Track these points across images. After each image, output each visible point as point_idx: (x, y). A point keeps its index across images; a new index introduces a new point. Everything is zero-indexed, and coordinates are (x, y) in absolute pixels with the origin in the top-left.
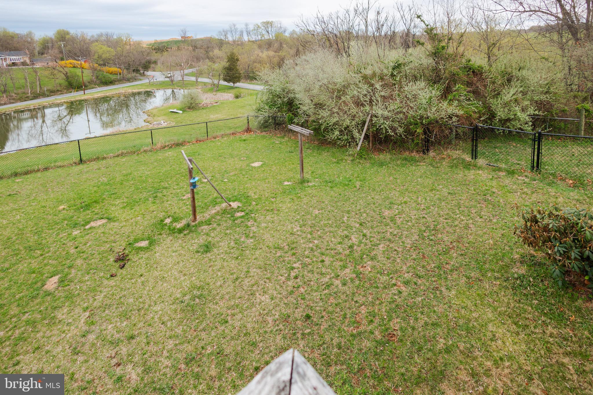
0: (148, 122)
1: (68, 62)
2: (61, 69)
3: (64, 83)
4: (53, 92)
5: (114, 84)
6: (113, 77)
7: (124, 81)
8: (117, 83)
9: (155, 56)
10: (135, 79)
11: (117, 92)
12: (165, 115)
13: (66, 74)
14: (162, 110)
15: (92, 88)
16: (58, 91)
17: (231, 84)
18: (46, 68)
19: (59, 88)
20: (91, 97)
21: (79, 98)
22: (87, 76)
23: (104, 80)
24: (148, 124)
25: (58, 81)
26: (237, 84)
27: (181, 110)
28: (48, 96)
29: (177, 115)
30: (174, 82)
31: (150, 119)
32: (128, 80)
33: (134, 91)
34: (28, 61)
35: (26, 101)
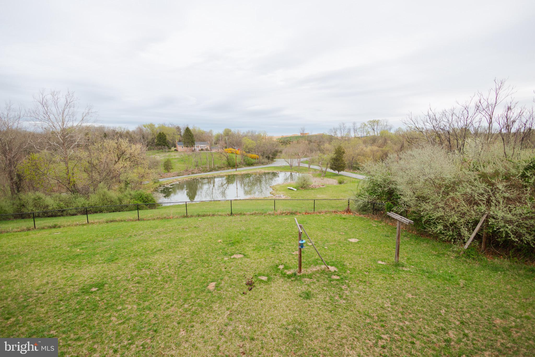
1: (229, 149)
2: (225, 154)
3: (226, 163)
4: (220, 168)
5: (254, 166)
6: (253, 161)
7: (260, 164)
8: (255, 165)
9: (281, 147)
10: (267, 164)
11: (255, 171)
12: (284, 190)
13: (227, 157)
14: (283, 187)
15: (241, 167)
16: (222, 167)
17: (336, 172)
18: (217, 153)
19: (223, 166)
20: (240, 173)
21: (233, 173)
22: (238, 159)
23: (248, 163)
24: (272, 195)
25: (223, 161)
26: (342, 173)
27: (295, 188)
28: (217, 170)
29: (291, 192)
30: (292, 168)
31: (274, 192)
32: (263, 164)
33: (265, 171)
34: (209, 148)
35: (206, 172)
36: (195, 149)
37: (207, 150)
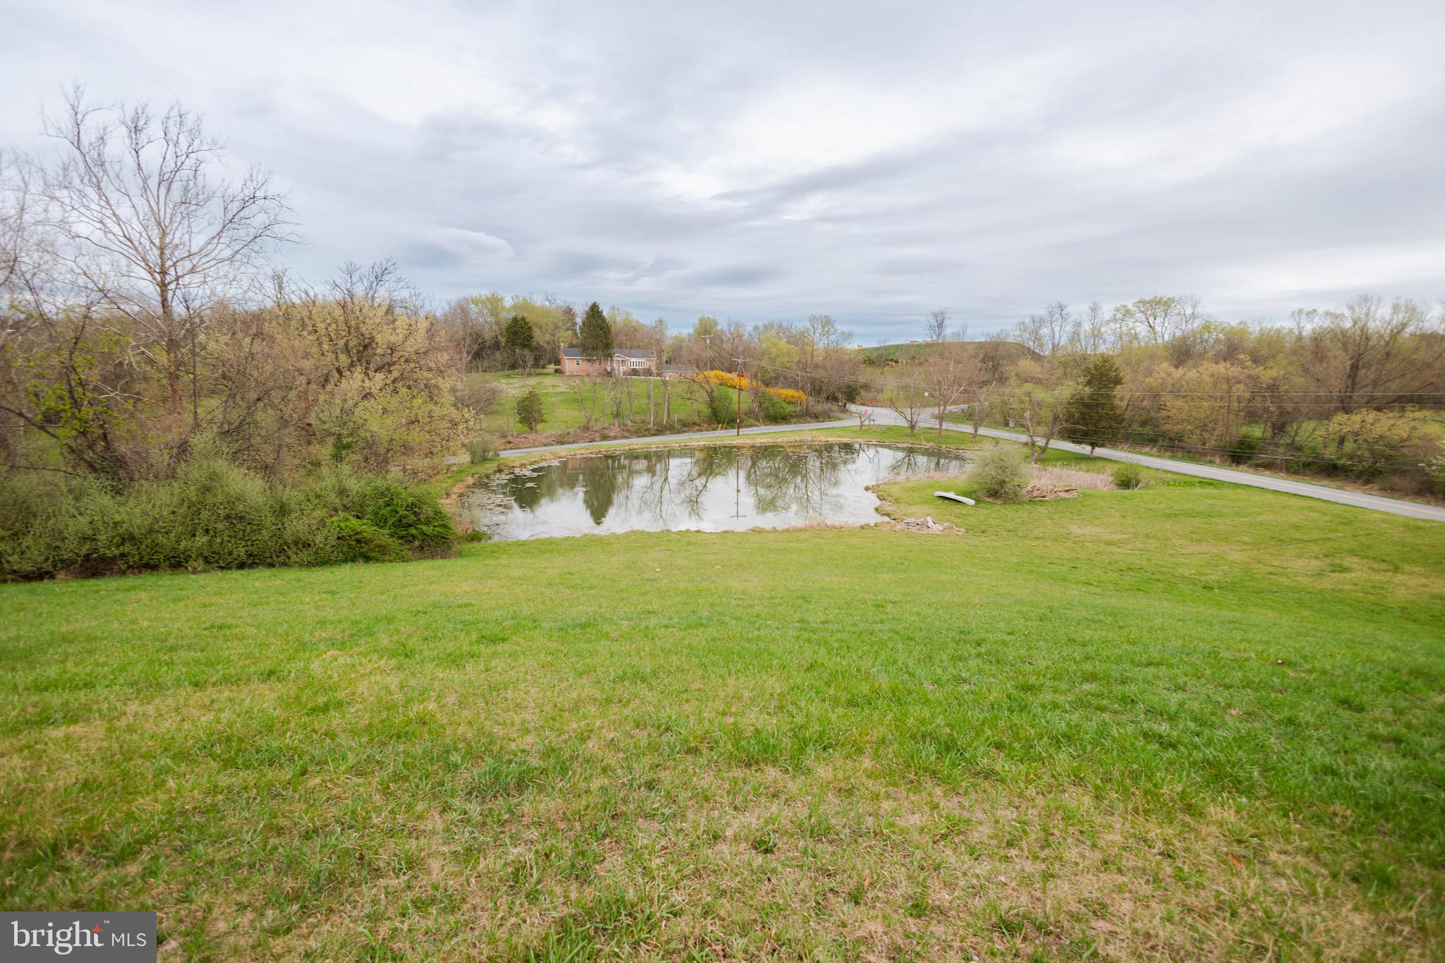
0: (888, 515)
1: (712, 373)
2: (705, 386)
3: (706, 411)
4: (687, 426)
5: (789, 423)
6: (789, 408)
7: (808, 419)
8: (794, 420)
9: (866, 375)
10: (827, 416)
11: (798, 438)
13: (710, 395)
15: (750, 426)
16: (694, 424)
17: (1085, 449)
19: (696, 419)
20: (750, 442)
21: (728, 442)
22: (741, 401)
23: (772, 413)
25: (697, 406)
28: (679, 432)
29: (957, 509)
30: (915, 431)
31: (888, 507)
32: (816, 417)
33: (830, 439)
34: (654, 369)
35: (645, 436)
36: (613, 369)
37: (648, 372)
